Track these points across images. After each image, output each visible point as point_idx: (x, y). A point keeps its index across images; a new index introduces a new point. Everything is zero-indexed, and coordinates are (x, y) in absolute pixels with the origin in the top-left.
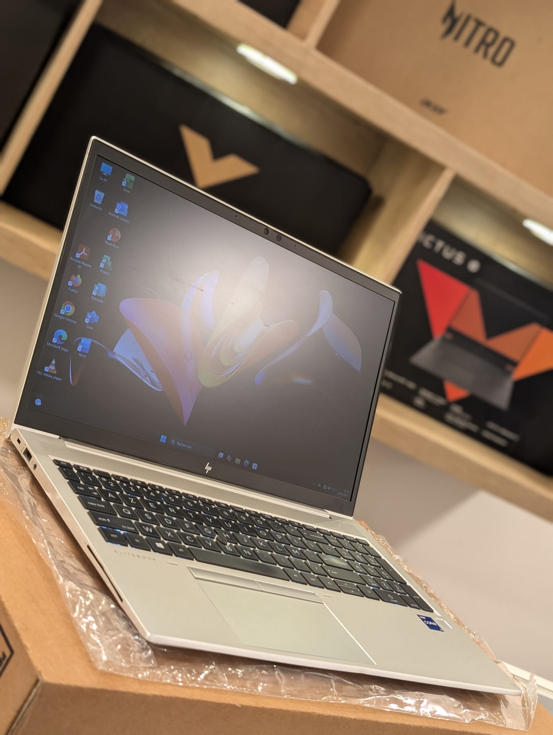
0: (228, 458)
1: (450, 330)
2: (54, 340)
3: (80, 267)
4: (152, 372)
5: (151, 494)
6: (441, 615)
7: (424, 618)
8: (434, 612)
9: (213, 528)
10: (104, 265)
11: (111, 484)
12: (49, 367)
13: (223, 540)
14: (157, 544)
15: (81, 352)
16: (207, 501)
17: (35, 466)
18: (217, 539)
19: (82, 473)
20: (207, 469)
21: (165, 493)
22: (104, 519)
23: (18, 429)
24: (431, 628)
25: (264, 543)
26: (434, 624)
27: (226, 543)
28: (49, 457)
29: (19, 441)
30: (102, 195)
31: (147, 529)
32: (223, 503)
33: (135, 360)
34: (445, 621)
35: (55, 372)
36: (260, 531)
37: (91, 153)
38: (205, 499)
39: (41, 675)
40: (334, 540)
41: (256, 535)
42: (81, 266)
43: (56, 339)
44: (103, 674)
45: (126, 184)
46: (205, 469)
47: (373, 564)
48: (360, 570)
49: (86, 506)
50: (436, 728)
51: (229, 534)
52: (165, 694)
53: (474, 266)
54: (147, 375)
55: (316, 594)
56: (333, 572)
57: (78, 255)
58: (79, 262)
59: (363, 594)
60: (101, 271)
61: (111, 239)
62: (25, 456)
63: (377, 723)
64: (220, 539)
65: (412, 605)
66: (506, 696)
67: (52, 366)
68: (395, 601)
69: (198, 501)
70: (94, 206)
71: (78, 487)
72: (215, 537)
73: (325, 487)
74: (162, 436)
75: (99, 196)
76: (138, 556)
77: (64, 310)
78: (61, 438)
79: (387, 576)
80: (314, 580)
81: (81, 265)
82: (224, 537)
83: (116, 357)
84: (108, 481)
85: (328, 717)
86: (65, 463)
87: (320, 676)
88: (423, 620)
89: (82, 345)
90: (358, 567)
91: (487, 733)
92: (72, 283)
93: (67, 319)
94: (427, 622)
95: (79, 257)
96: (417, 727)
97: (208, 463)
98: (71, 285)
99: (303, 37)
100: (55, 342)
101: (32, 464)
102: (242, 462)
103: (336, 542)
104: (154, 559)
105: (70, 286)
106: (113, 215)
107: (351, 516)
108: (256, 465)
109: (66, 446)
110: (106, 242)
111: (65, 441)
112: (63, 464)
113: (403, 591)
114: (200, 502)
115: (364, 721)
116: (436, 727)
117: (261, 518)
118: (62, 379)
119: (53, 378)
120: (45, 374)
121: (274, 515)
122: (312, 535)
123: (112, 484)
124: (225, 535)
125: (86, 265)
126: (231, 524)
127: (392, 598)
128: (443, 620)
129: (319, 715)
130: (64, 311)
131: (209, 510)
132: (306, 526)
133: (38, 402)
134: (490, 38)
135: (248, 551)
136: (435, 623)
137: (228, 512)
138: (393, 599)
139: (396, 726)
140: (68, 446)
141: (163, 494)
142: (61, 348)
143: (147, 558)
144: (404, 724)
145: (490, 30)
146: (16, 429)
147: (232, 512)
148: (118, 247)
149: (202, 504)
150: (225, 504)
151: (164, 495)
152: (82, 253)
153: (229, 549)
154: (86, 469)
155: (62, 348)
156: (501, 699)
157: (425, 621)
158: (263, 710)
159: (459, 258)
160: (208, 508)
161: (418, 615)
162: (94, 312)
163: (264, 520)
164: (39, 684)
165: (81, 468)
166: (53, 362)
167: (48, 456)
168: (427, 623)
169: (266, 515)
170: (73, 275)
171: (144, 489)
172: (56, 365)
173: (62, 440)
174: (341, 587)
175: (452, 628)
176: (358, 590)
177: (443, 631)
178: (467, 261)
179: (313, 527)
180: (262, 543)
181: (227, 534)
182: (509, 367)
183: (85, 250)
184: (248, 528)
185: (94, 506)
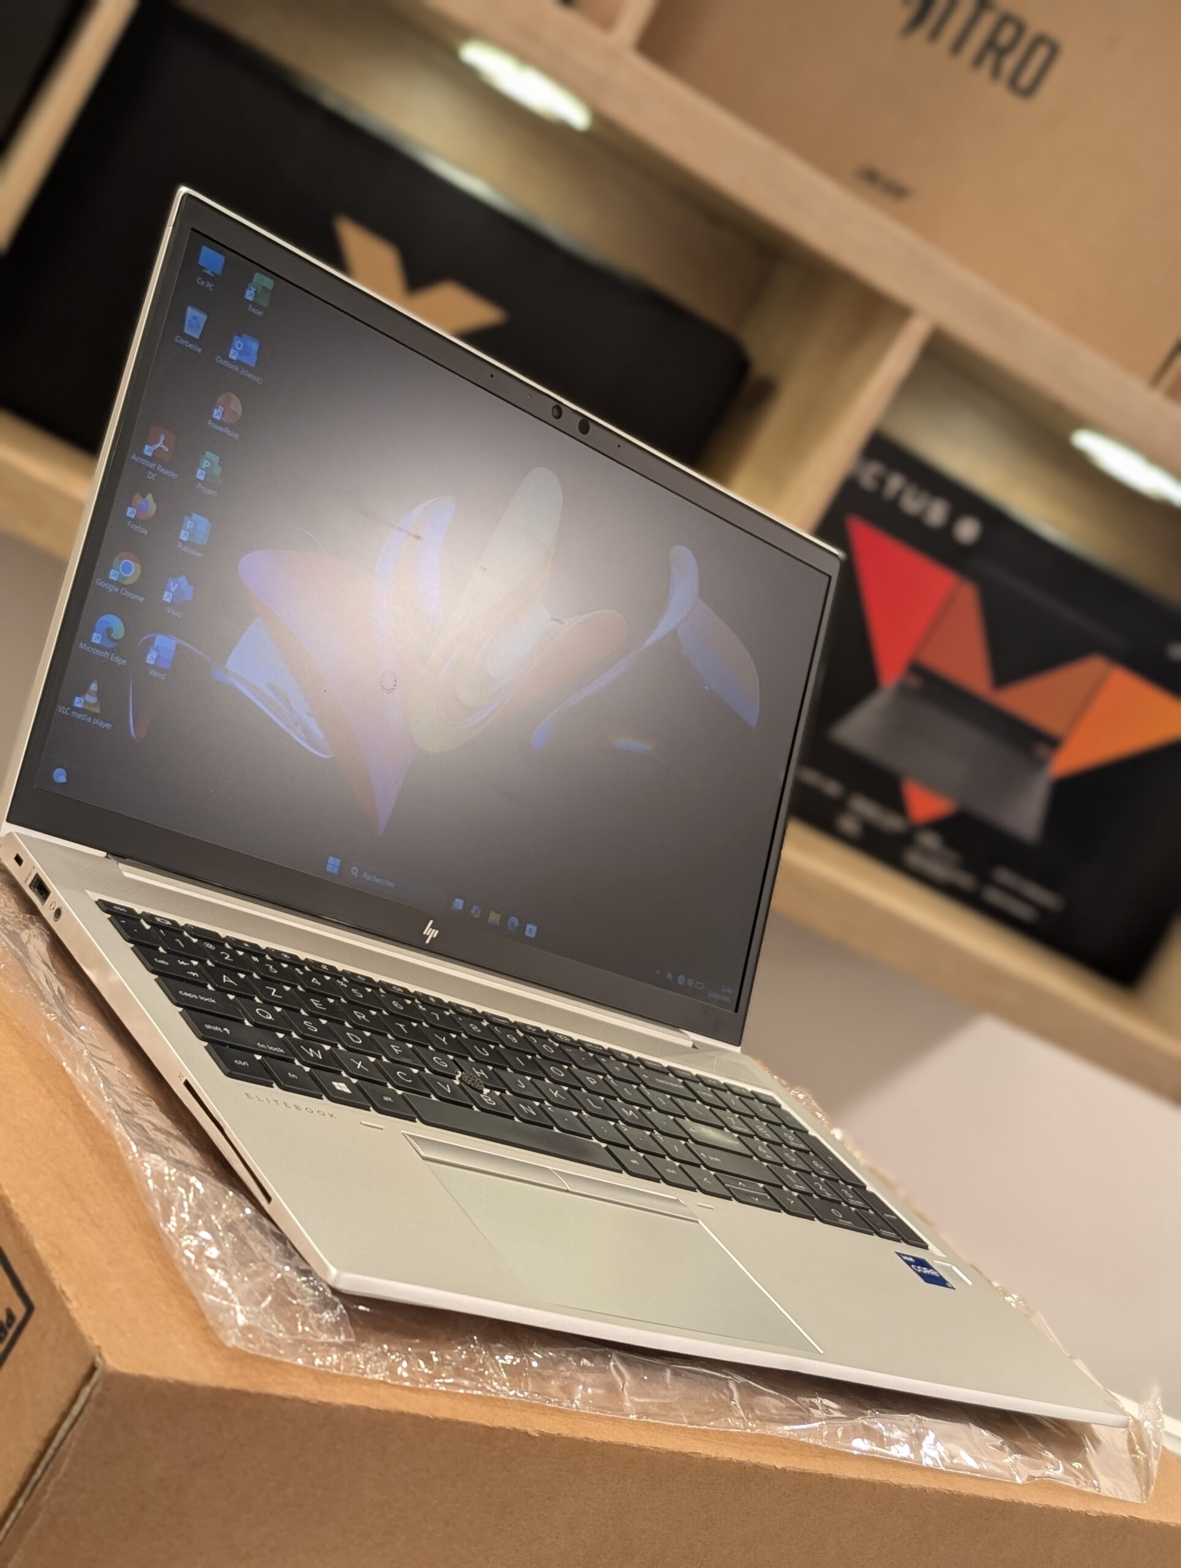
0: (473, 911)
1: (916, 669)
2: (96, 638)
3: (153, 476)
4: (310, 715)
5: (313, 981)
6: (946, 1255)
7: (911, 1260)
8: (929, 1248)
9: (451, 1057)
10: (205, 473)
11: (226, 956)
12: (83, 698)
13: (473, 1082)
14: (334, 1083)
15: (152, 667)
16: (434, 1001)
17: (58, 913)
18: (460, 1079)
19: (162, 931)
20: (428, 934)
21: (341, 980)
22: (216, 1028)
23: (17, 833)
24: (926, 1281)
25: (561, 1092)
26: (933, 1273)
27: (480, 1089)
28: (87, 894)
29: (18, 860)
30: (202, 317)
31: (311, 1052)
32: (467, 1008)
33: (271, 687)
34: (954, 1268)
35: (97, 710)
36: (552, 1068)
37: (178, 224)
38: (427, 997)
39: (101, 1356)
40: (706, 1093)
41: (542, 1075)
42: (155, 475)
43: (101, 636)
44: (238, 1357)
45: (255, 297)
46: (425, 933)
47: (792, 1144)
48: (767, 1156)
49: (177, 1000)
50: (956, 1493)
51: (486, 1071)
52: (374, 1405)
53: (968, 530)
54: (298, 722)
55: (681, 1201)
56: (712, 1158)
57: (148, 450)
58: (152, 465)
59: (779, 1206)
60: (200, 488)
61: (222, 416)
62: (33, 891)
63: (831, 1479)
64: (469, 1079)
65: (884, 1231)
66: (1094, 1426)
67: (91, 695)
68: (846, 1222)
69: (412, 1000)
70: (184, 342)
71: (156, 959)
72: (458, 1077)
73: (681, 980)
74: (331, 860)
75: (195, 320)
76: (297, 1108)
77: (118, 570)
78: (109, 856)
79: (824, 1170)
80: (673, 1172)
81: (155, 471)
82: (475, 1077)
83: (232, 679)
84: (217, 951)
85: (728, 1463)
86: (123, 909)
87: (704, 1374)
88: (909, 1263)
89: (157, 650)
90: (763, 1150)
91: (1063, 1506)
92: (135, 510)
93: (123, 592)
94: (919, 1267)
95: (150, 454)
96: (916, 1489)
97: (431, 922)
98: (132, 516)
99: (607, 22)
100: (97, 642)
101: (52, 908)
102: (504, 920)
103: (711, 1096)
104: (331, 1116)
105: (129, 518)
106: (225, 363)
107: (738, 1044)
108: (535, 928)
109: (122, 875)
110: (210, 423)
111: (120, 864)
112: (118, 910)
113: (860, 1203)
114: (417, 1001)
115: (803, 1474)
116: (956, 1491)
117: (550, 1040)
118: (111, 725)
119: (94, 723)
120: (74, 713)
121: (576, 1037)
122: (660, 1081)
123: (228, 956)
124: (477, 1073)
125: (167, 472)
126: (489, 1050)
127: (841, 1216)
128: (950, 1265)
129: (708, 1459)
130: (118, 573)
131: (438, 1019)
132: (647, 1062)
133: (60, 776)
134: (1006, 35)
135: (530, 1107)
136: (936, 1271)
137: (480, 1027)
138: (842, 1219)
139: (871, 1486)
140: (126, 874)
141: (338, 981)
142: (110, 656)
143: (315, 1111)
144: (888, 1482)
145: (1006, 19)
146: (10, 835)
147: (488, 1025)
148: (236, 436)
149: (424, 1007)
150: (471, 1009)
151: (342, 984)
152: (157, 446)
153: (488, 1100)
154: (168, 923)
155: (112, 657)
156: (1085, 1435)
157: (913, 1266)
158: (585, 1446)
159: (937, 513)
160: (436, 1016)
161: (899, 1254)
162: (183, 579)
163: (557, 1045)
164: (97, 1375)
165: (158, 920)
166: (94, 687)
167: (85, 893)
168: (919, 1271)
169: (560, 1034)
170: (138, 494)
171: (297, 969)
172: (98, 694)
173: (112, 861)
174: (731, 1190)
175: (970, 1283)
176: (766, 1197)
177: (953, 1288)
178: (953, 518)
179: (660, 1064)
180: (558, 1093)
181: (481, 1070)
182: (1041, 750)
183: (165, 437)
184: (525, 1060)
185: (194, 998)
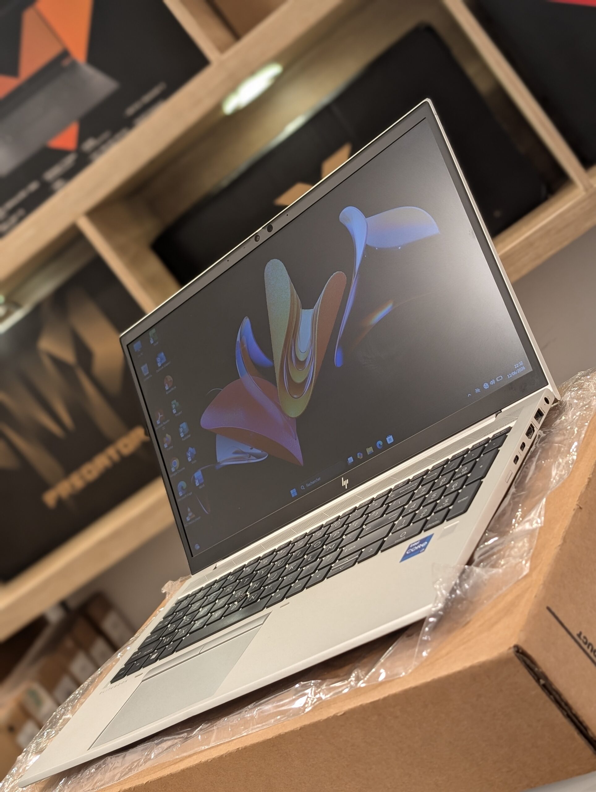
0: (359, 457)
2: (180, 494)
3: (164, 428)
4: (252, 449)
10: (175, 409)
12: (189, 516)
15: (200, 485)
20: (344, 485)
33: (236, 453)
35: (194, 516)
45: (153, 340)
46: (343, 485)
54: (251, 454)
58: (162, 425)
60: (177, 415)
67: (190, 513)
73: (486, 386)
74: (292, 492)
75: (145, 369)
83: (221, 464)
89: (197, 479)
92: (166, 444)
93: (179, 472)
95: (159, 423)
97: (343, 478)
102: (375, 447)
105: (166, 448)
106: (160, 370)
108: (392, 438)
118: (201, 517)
119: (195, 521)
120: (189, 523)
130: (174, 468)
133: (197, 547)
148: (176, 387)
152: (159, 418)
155: (188, 495)
162: (190, 449)
166: (189, 510)
170: (164, 438)
172: (192, 510)
